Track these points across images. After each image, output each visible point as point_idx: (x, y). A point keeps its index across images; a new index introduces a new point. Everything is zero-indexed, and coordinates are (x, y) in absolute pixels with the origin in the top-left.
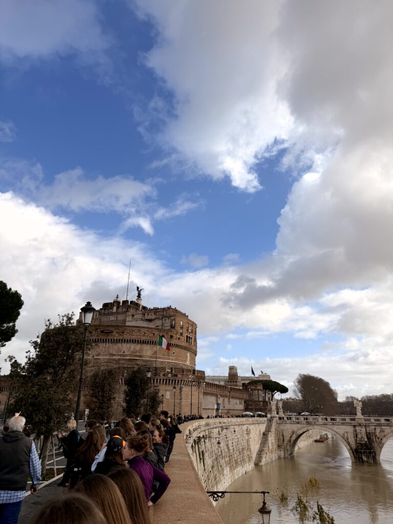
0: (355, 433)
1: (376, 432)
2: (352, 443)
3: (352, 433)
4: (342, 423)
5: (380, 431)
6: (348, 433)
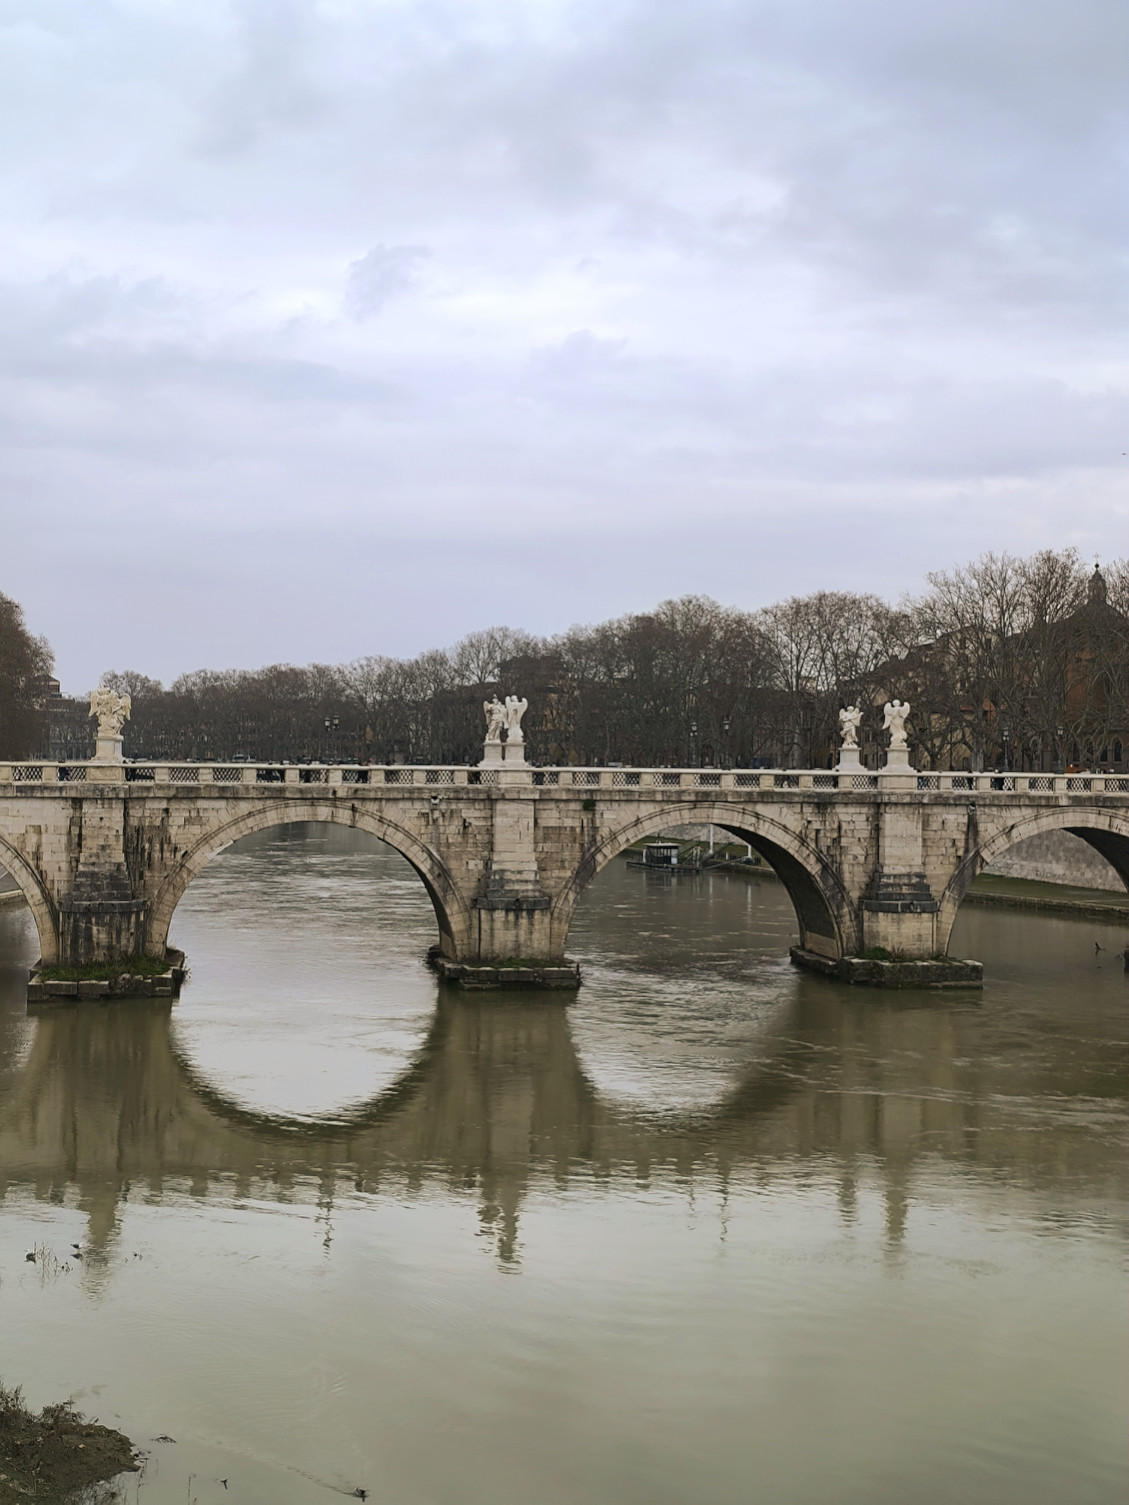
0: (75, 831)
1: (170, 823)
2: (57, 874)
3: (64, 831)
4: (21, 791)
5: (188, 821)
6: (46, 831)
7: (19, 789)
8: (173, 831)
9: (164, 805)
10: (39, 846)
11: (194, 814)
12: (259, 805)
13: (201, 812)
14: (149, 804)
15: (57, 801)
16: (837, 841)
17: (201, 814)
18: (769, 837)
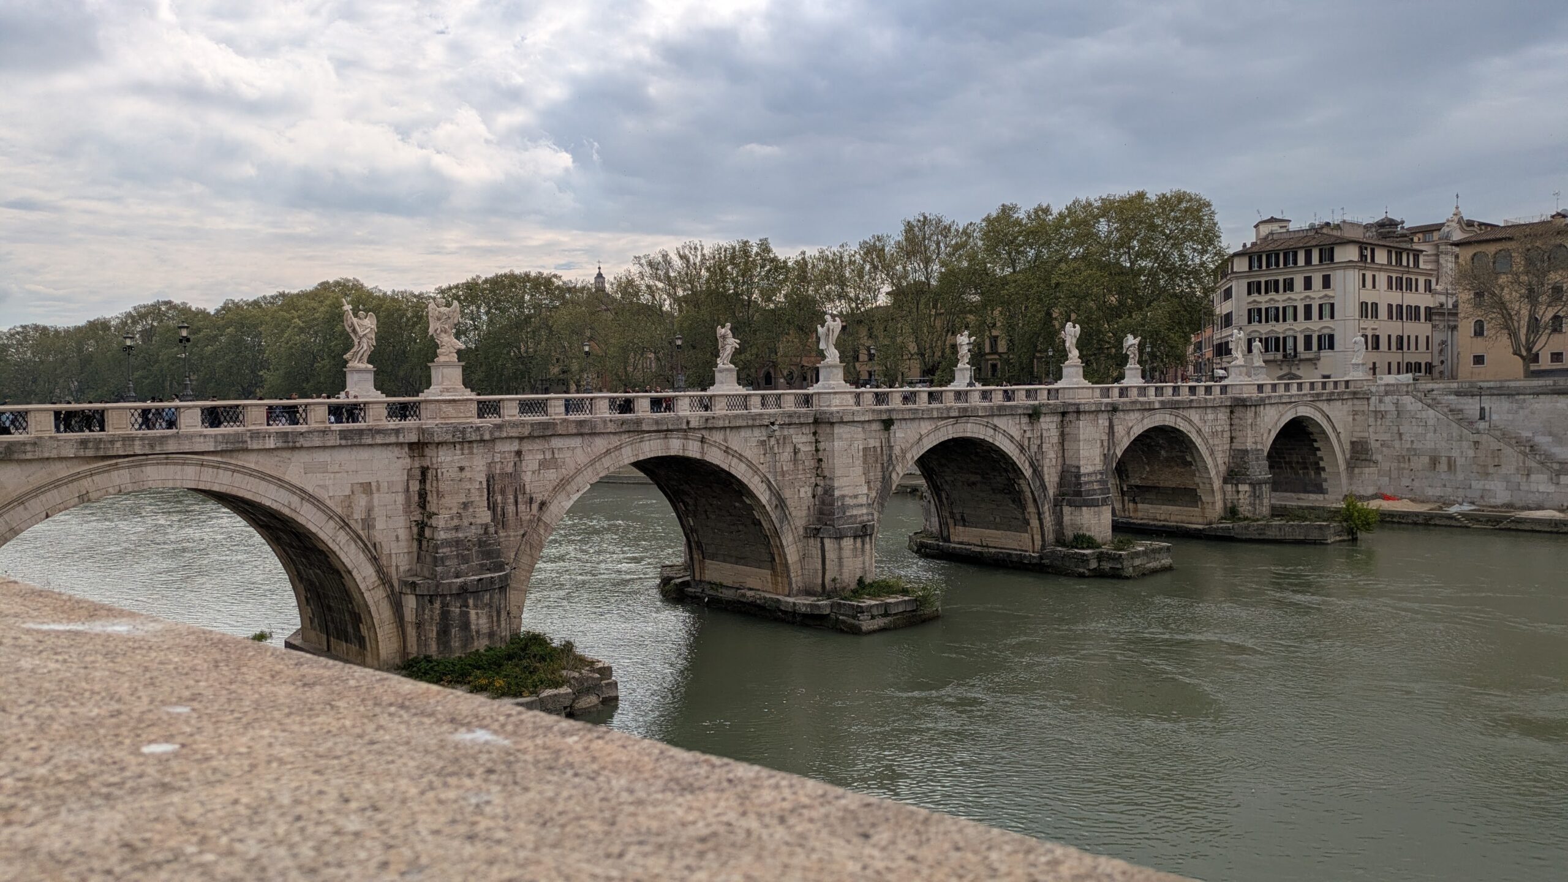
0: (415, 486)
1: (524, 469)
2: (394, 545)
3: (400, 487)
4: (345, 438)
5: (543, 464)
6: (378, 490)
7: (344, 434)
8: (527, 478)
9: (515, 446)
10: (370, 510)
11: (548, 456)
12: (615, 441)
13: (556, 451)
14: (500, 447)
15: (390, 448)
16: (1040, 447)
17: (556, 456)
18: (1002, 447)
